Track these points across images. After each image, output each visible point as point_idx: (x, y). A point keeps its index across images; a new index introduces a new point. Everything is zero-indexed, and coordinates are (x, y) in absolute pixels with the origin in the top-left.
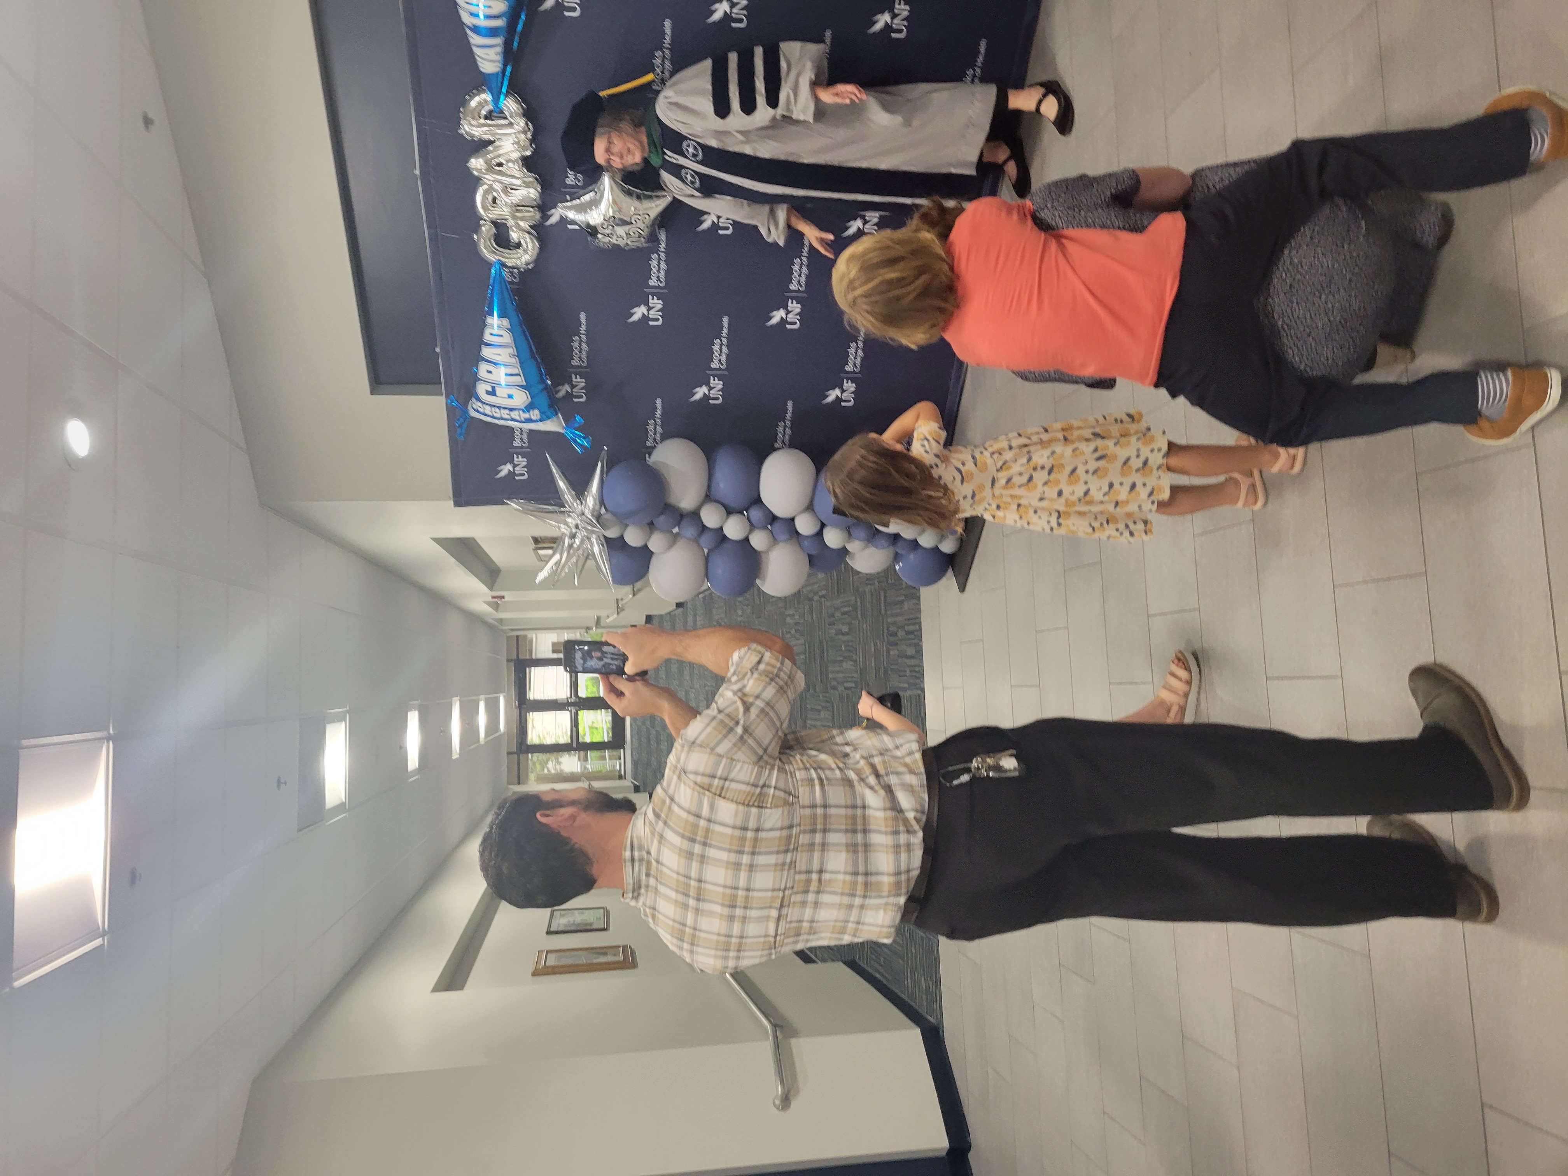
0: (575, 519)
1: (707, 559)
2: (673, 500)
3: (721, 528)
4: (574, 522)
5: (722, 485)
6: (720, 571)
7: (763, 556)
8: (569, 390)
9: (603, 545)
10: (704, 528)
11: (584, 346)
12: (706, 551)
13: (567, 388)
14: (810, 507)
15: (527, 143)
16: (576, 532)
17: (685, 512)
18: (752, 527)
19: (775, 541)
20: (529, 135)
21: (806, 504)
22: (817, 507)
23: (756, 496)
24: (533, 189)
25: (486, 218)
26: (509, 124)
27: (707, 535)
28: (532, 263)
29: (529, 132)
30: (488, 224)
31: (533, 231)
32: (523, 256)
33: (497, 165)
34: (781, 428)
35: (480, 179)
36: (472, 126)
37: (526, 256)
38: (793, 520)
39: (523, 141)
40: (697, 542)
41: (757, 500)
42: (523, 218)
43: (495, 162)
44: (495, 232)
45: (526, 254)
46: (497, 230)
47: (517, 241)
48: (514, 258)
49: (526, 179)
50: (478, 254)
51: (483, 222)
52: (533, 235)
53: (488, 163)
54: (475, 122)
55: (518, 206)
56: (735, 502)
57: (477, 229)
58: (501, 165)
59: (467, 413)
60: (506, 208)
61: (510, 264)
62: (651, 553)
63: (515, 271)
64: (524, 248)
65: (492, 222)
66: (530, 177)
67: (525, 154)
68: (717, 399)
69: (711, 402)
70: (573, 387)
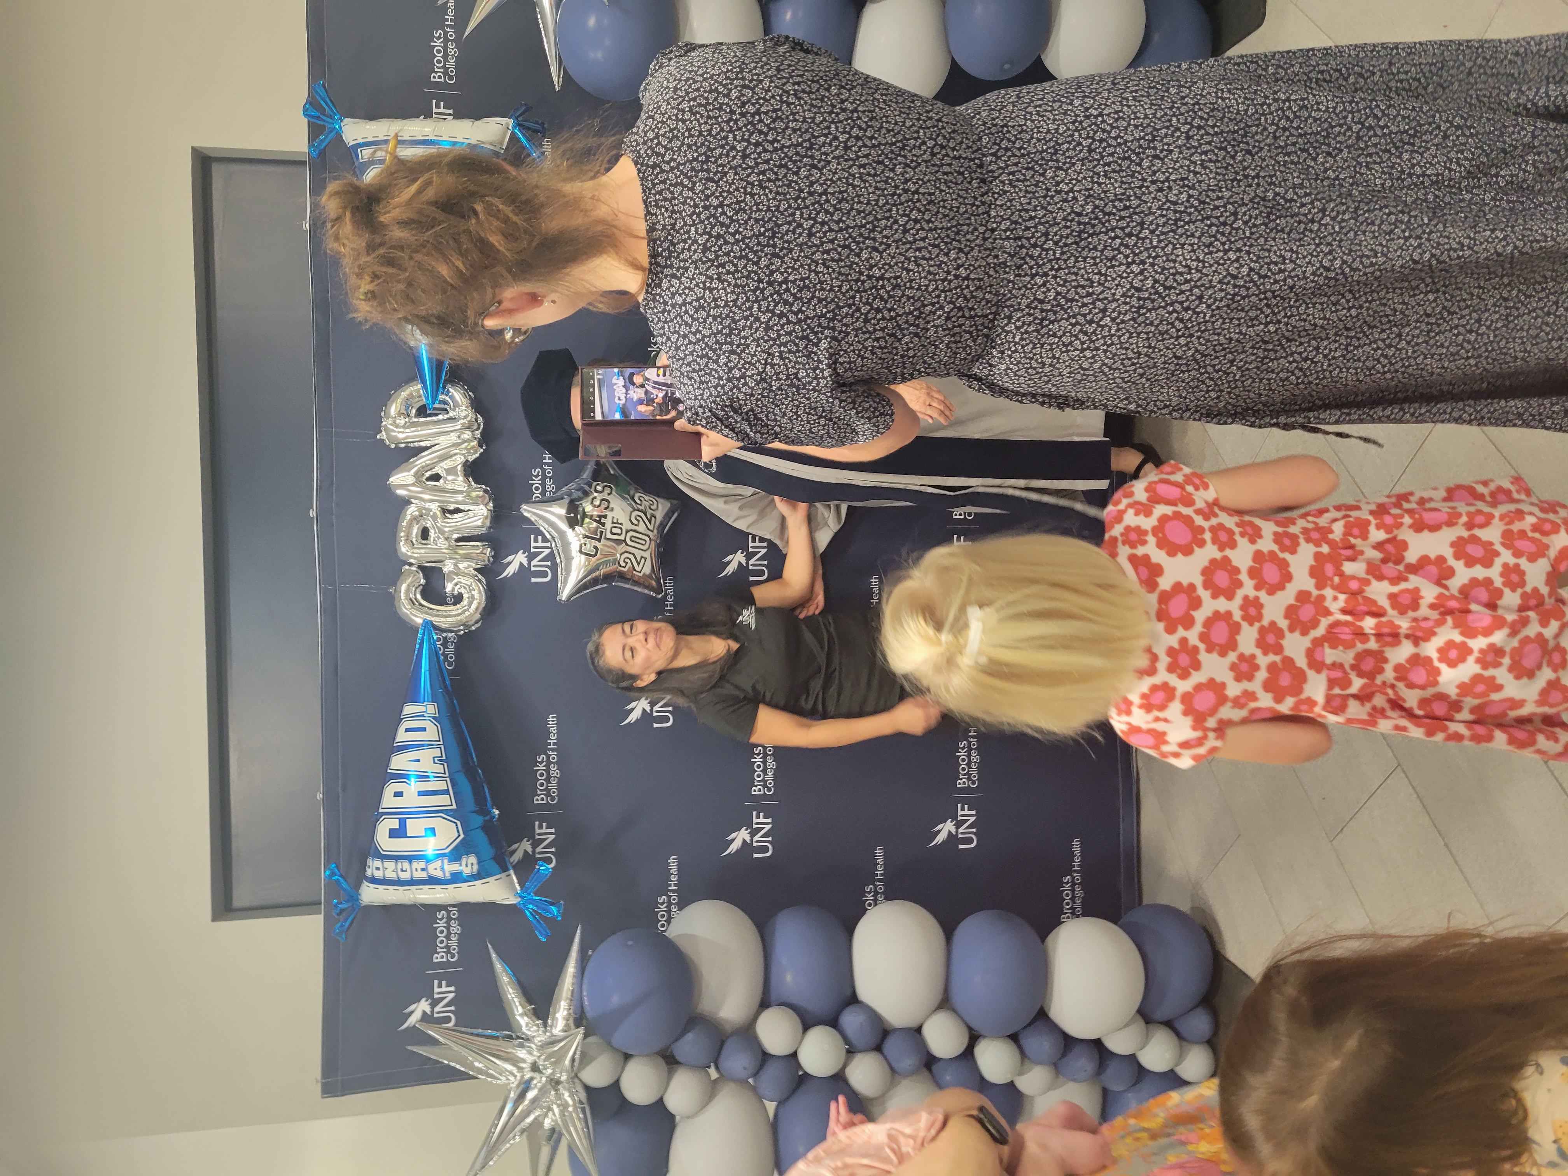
0: (530, 1053)
1: (775, 1126)
2: (706, 1005)
3: (794, 1055)
4: (530, 1059)
5: (789, 978)
7: (876, 1109)
8: (530, 850)
9: (583, 1110)
10: (765, 1057)
11: (554, 771)
12: (771, 1107)
13: (526, 846)
14: (945, 1003)
15: (475, 443)
16: (532, 1079)
17: (728, 1028)
18: (851, 1052)
19: (894, 1073)
20: (478, 434)
21: (939, 997)
22: (958, 997)
23: (849, 992)
24: (482, 506)
25: (412, 561)
26: (450, 419)
27: (771, 1071)
28: (477, 622)
29: (478, 429)
30: (414, 568)
31: (480, 577)
32: (463, 612)
33: (430, 479)
34: (870, 897)
35: (406, 502)
36: (397, 427)
37: (467, 613)
38: (918, 1030)
39: (469, 441)
40: (754, 1089)
41: (853, 999)
42: (467, 557)
43: (428, 474)
44: (423, 581)
45: (467, 610)
46: (426, 577)
47: (456, 593)
48: (450, 616)
49: (474, 494)
50: (396, 613)
51: (407, 567)
52: (480, 581)
53: (418, 475)
54: (401, 421)
55: (458, 540)
56: (815, 1003)
57: (395, 578)
58: (436, 477)
59: (358, 900)
60: (442, 544)
61: (443, 626)
62: (671, 1117)
63: (450, 635)
64: (465, 602)
65: (420, 567)
66: (478, 491)
67: (471, 458)
68: (765, 849)
69: (755, 855)
70: (536, 843)
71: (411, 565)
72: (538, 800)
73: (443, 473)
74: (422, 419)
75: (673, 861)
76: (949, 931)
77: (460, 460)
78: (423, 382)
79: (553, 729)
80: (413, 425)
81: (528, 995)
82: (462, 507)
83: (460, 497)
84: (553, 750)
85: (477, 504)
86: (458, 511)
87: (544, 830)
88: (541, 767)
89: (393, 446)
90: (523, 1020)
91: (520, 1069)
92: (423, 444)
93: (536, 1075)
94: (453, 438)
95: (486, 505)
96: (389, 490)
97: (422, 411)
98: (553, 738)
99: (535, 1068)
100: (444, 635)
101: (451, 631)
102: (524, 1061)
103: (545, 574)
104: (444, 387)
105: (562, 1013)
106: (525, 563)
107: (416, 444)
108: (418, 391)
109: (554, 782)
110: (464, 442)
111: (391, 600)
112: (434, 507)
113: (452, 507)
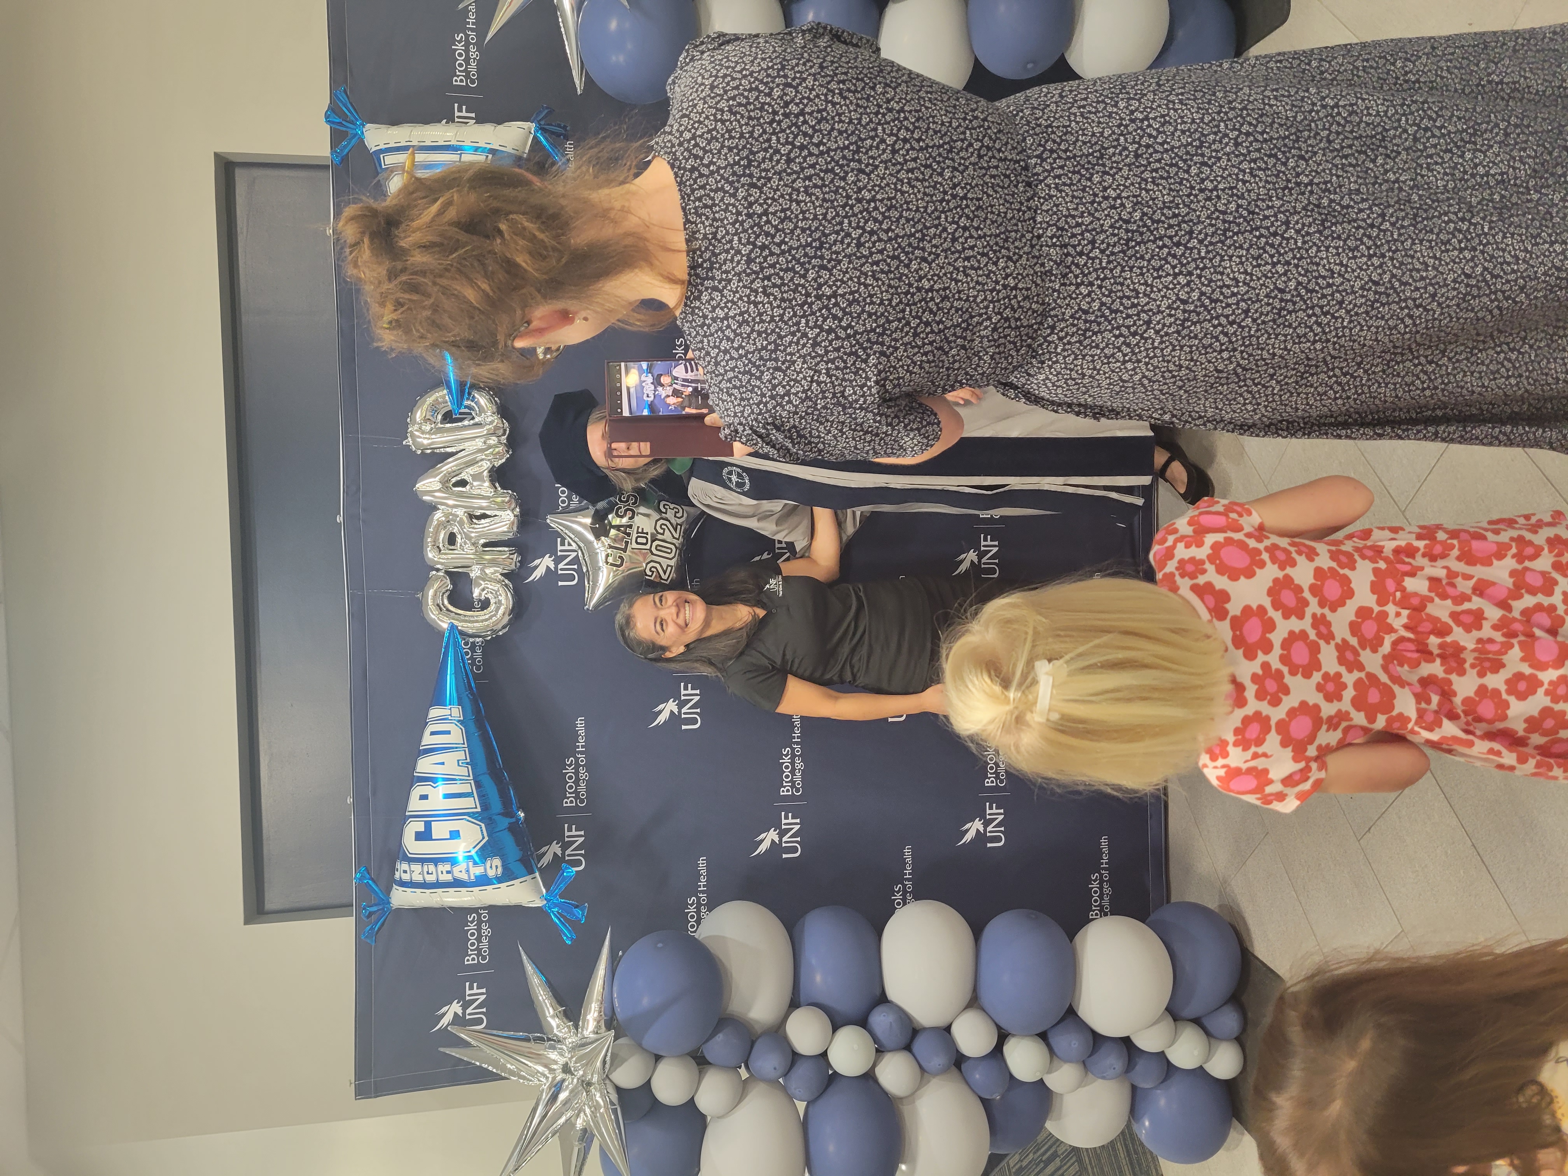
0: (562, 1055)
1: (805, 1125)
2: (735, 1006)
3: (824, 1055)
4: (562, 1061)
5: (818, 978)
6: (831, 1148)
7: (906, 1109)
8: (559, 853)
9: (615, 1111)
10: (795, 1057)
11: (583, 774)
12: (801, 1106)
13: (555, 848)
14: (974, 1002)
15: (501, 449)
16: (563, 1081)
17: (759, 1029)
18: (880, 1051)
19: (923, 1072)
21: (968, 997)
22: (986, 997)
23: (878, 992)
24: (509, 512)
25: (439, 566)
26: (476, 424)
27: (802, 1071)
28: (504, 627)
29: (504, 434)
30: (441, 574)
31: (507, 581)
32: (491, 618)
33: (456, 484)
34: (898, 897)
35: (433, 508)
36: (423, 432)
37: (494, 619)
38: (948, 1029)
39: (495, 446)
40: (784, 1089)
41: (882, 999)
42: (493, 563)
43: (454, 480)
44: (450, 587)
45: (495, 615)
46: (453, 582)
47: (483, 598)
48: (477, 621)
49: (499, 500)
50: (423, 618)
51: (434, 572)
52: (506, 585)
53: (445, 482)
54: (427, 427)
55: (485, 545)
56: (845, 1004)
57: (423, 582)
58: (463, 483)
59: (389, 903)
60: (469, 549)
61: (470, 631)
62: (703, 1117)
63: (478, 640)
64: (492, 607)
65: (447, 572)
66: (505, 496)
67: (497, 464)
68: (795, 850)
69: (784, 856)
70: (565, 846)
71: (438, 570)
72: (567, 803)
73: (469, 479)
74: (448, 425)
75: (702, 863)
76: (977, 931)
77: (486, 465)
78: (449, 387)
79: (582, 732)
80: (439, 431)
81: (559, 998)
82: (488, 513)
83: (484, 503)
84: (581, 753)
85: (504, 509)
86: (484, 516)
87: (574, 833)
88: (570, 770)
89: (419, 452)
90: (553, 1020)
91: (552, 1071)
92: (449, 450)
93: (568, 1076)
94: (479, 443)
95: (513, 510)
96: (415, 498)
97: (448, 417)
98: (581, 742)
99: (566, 1069)
100: (471, 640)
101: (479, 637)
102: (556, 1062)
103: (571, 578)
104: (469, 394)
105: (592, 1016)
106: (552, 566)
107: (442, 450)
108: (443, 397)
109: (583, 785)
110: (490, 447)
111: (418, 606)
112: (460, 512)
113: (478, 513)
